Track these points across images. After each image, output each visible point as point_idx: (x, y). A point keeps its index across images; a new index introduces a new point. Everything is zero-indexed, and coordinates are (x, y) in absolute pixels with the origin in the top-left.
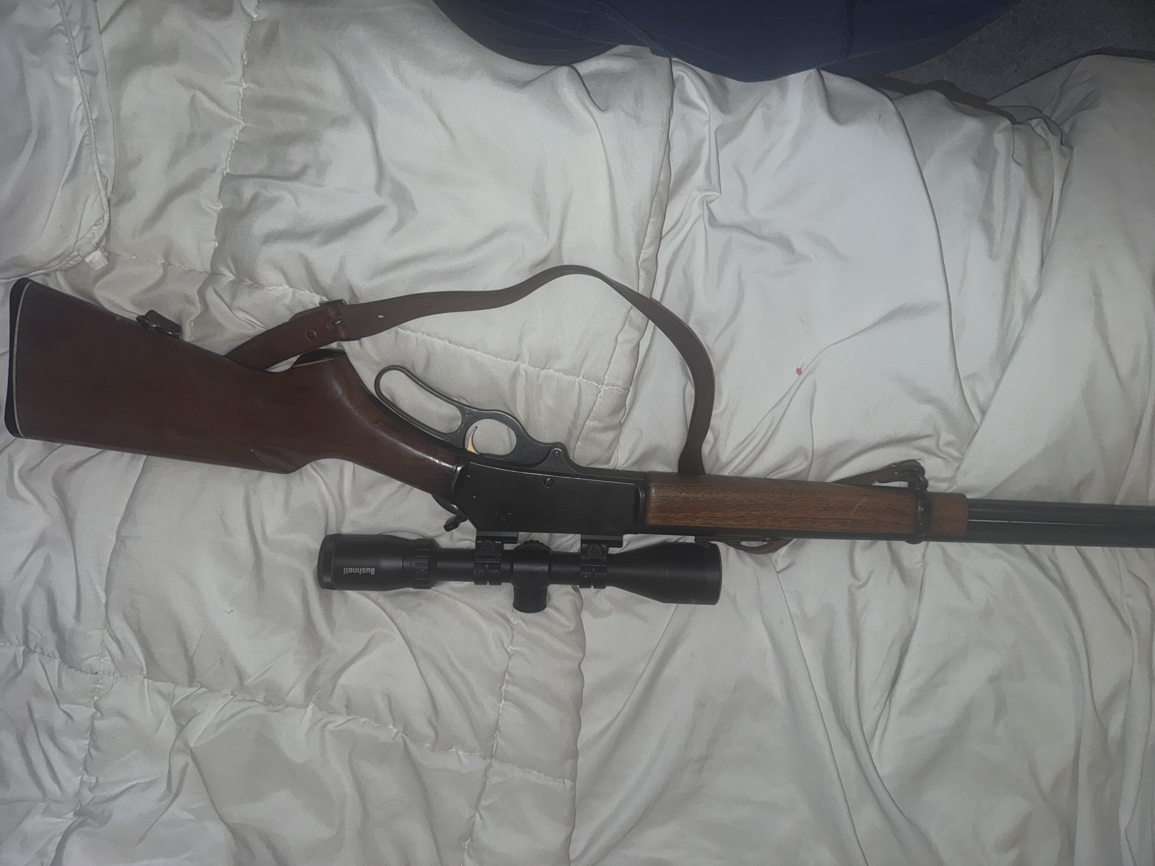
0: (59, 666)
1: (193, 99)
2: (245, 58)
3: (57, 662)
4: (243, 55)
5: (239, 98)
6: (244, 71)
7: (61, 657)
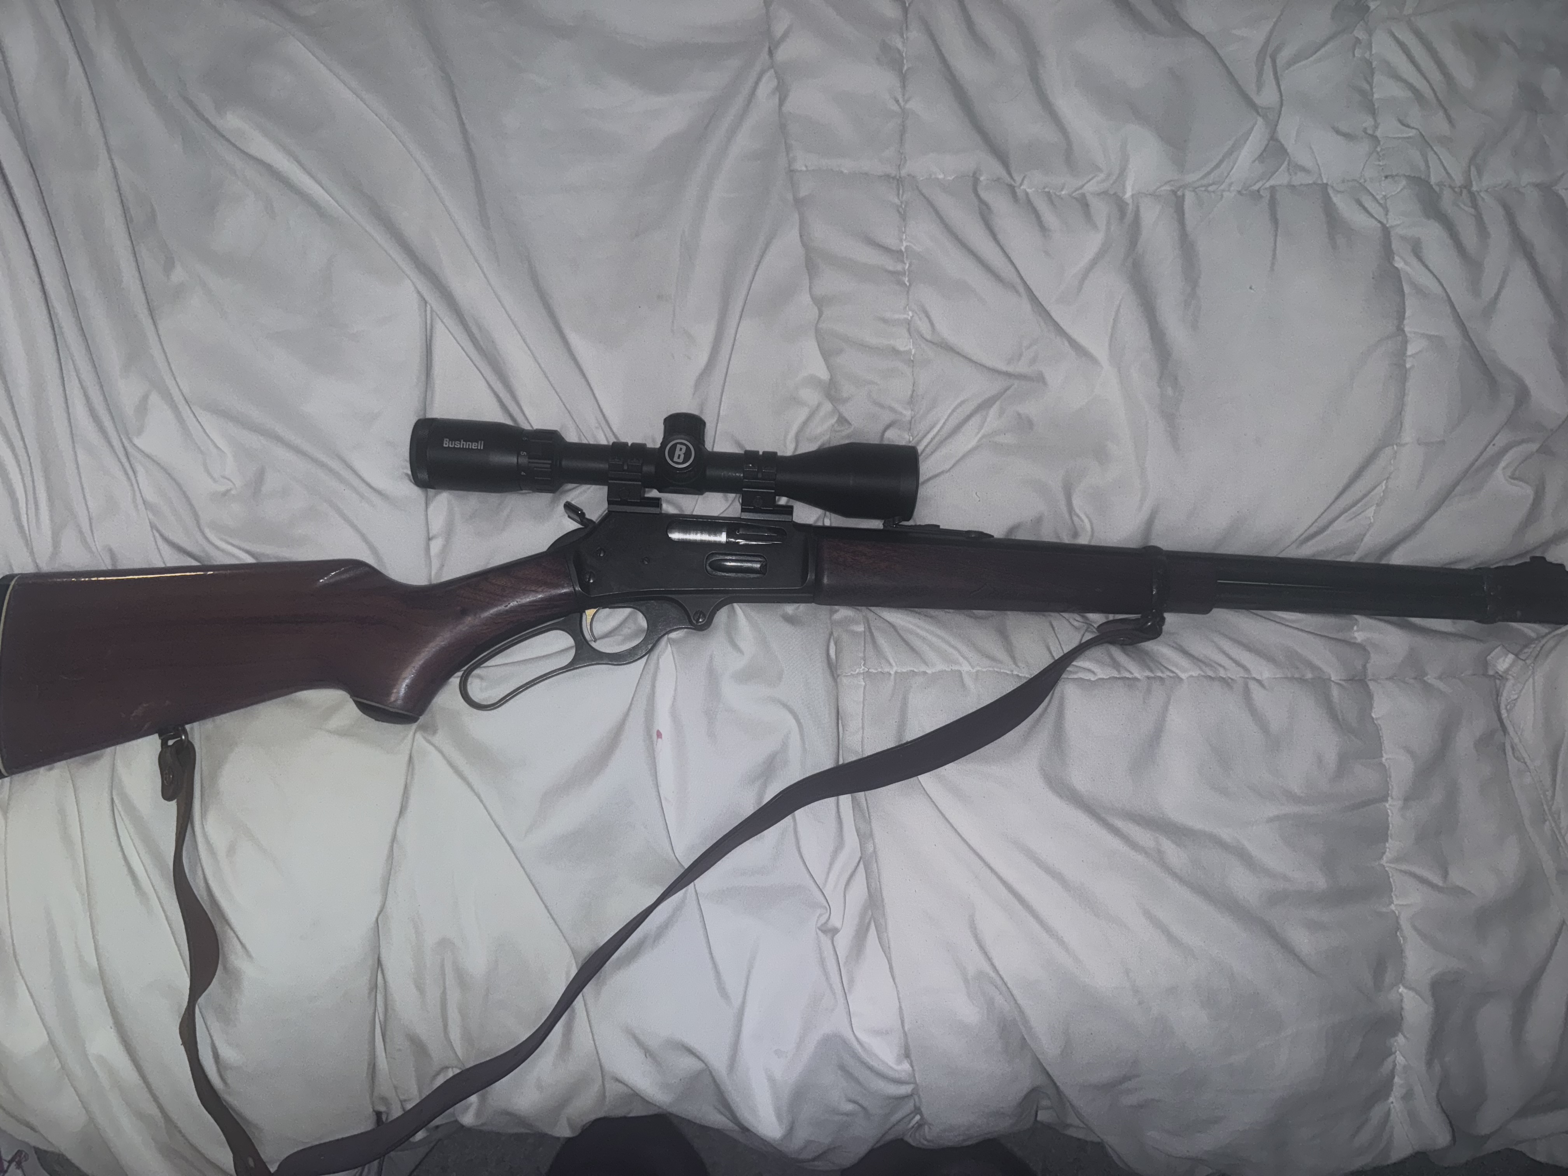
0: (1429, 176)
1: (1445, 875)
2: (1401, 938)
3: (1433, 180)
4: (1404, 940)
5: (1395, 890)
6: (1398, 923)
7: (1431, 186)
